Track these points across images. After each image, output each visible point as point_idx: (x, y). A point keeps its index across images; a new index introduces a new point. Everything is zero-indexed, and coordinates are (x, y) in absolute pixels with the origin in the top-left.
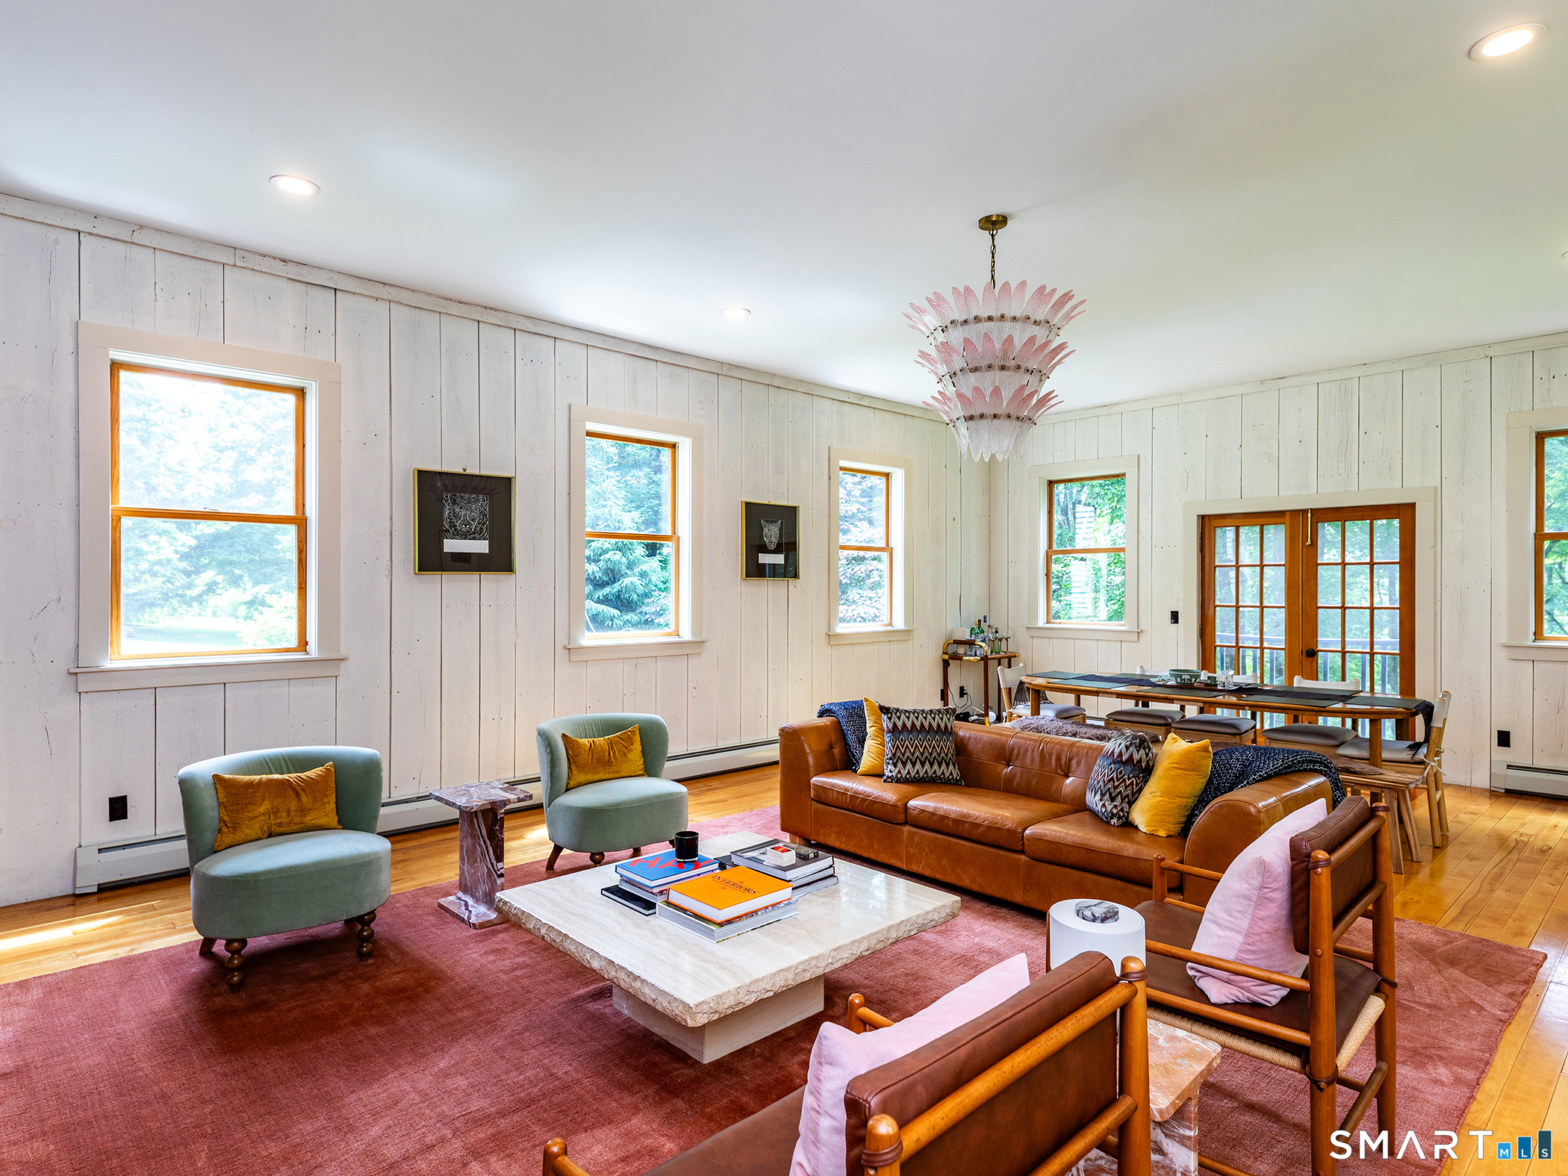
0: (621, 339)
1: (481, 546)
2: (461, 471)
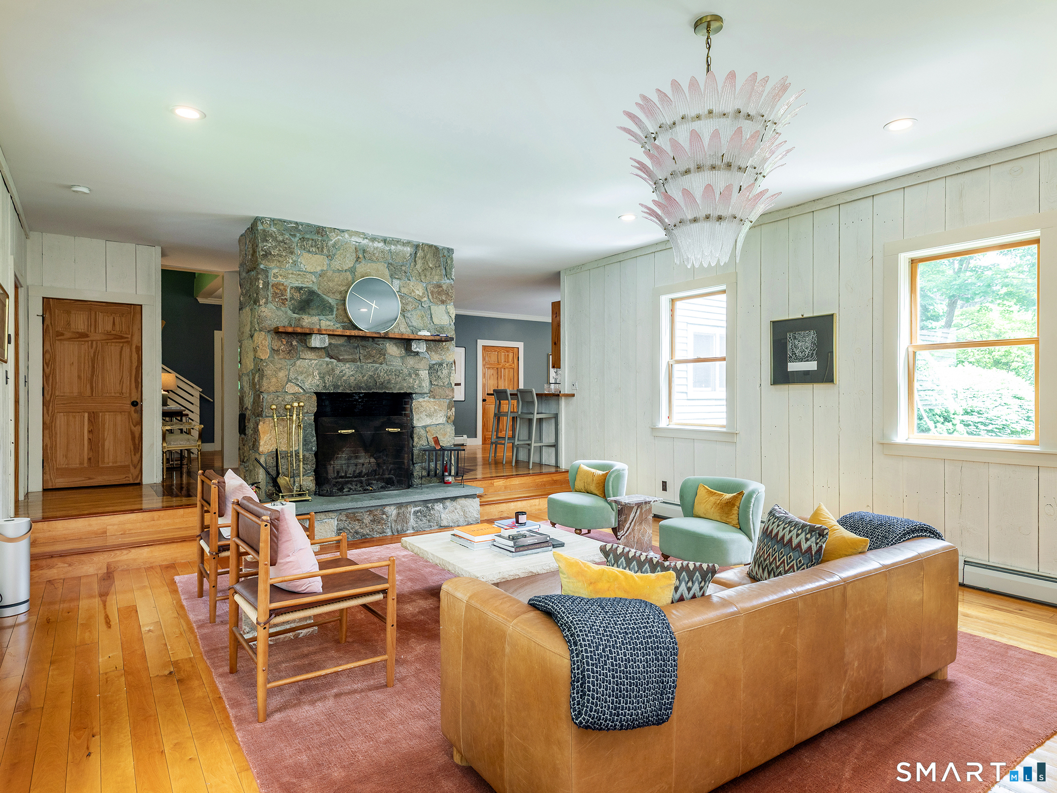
0: (937, 167)
1: (812, 366)
2: (801, 317)
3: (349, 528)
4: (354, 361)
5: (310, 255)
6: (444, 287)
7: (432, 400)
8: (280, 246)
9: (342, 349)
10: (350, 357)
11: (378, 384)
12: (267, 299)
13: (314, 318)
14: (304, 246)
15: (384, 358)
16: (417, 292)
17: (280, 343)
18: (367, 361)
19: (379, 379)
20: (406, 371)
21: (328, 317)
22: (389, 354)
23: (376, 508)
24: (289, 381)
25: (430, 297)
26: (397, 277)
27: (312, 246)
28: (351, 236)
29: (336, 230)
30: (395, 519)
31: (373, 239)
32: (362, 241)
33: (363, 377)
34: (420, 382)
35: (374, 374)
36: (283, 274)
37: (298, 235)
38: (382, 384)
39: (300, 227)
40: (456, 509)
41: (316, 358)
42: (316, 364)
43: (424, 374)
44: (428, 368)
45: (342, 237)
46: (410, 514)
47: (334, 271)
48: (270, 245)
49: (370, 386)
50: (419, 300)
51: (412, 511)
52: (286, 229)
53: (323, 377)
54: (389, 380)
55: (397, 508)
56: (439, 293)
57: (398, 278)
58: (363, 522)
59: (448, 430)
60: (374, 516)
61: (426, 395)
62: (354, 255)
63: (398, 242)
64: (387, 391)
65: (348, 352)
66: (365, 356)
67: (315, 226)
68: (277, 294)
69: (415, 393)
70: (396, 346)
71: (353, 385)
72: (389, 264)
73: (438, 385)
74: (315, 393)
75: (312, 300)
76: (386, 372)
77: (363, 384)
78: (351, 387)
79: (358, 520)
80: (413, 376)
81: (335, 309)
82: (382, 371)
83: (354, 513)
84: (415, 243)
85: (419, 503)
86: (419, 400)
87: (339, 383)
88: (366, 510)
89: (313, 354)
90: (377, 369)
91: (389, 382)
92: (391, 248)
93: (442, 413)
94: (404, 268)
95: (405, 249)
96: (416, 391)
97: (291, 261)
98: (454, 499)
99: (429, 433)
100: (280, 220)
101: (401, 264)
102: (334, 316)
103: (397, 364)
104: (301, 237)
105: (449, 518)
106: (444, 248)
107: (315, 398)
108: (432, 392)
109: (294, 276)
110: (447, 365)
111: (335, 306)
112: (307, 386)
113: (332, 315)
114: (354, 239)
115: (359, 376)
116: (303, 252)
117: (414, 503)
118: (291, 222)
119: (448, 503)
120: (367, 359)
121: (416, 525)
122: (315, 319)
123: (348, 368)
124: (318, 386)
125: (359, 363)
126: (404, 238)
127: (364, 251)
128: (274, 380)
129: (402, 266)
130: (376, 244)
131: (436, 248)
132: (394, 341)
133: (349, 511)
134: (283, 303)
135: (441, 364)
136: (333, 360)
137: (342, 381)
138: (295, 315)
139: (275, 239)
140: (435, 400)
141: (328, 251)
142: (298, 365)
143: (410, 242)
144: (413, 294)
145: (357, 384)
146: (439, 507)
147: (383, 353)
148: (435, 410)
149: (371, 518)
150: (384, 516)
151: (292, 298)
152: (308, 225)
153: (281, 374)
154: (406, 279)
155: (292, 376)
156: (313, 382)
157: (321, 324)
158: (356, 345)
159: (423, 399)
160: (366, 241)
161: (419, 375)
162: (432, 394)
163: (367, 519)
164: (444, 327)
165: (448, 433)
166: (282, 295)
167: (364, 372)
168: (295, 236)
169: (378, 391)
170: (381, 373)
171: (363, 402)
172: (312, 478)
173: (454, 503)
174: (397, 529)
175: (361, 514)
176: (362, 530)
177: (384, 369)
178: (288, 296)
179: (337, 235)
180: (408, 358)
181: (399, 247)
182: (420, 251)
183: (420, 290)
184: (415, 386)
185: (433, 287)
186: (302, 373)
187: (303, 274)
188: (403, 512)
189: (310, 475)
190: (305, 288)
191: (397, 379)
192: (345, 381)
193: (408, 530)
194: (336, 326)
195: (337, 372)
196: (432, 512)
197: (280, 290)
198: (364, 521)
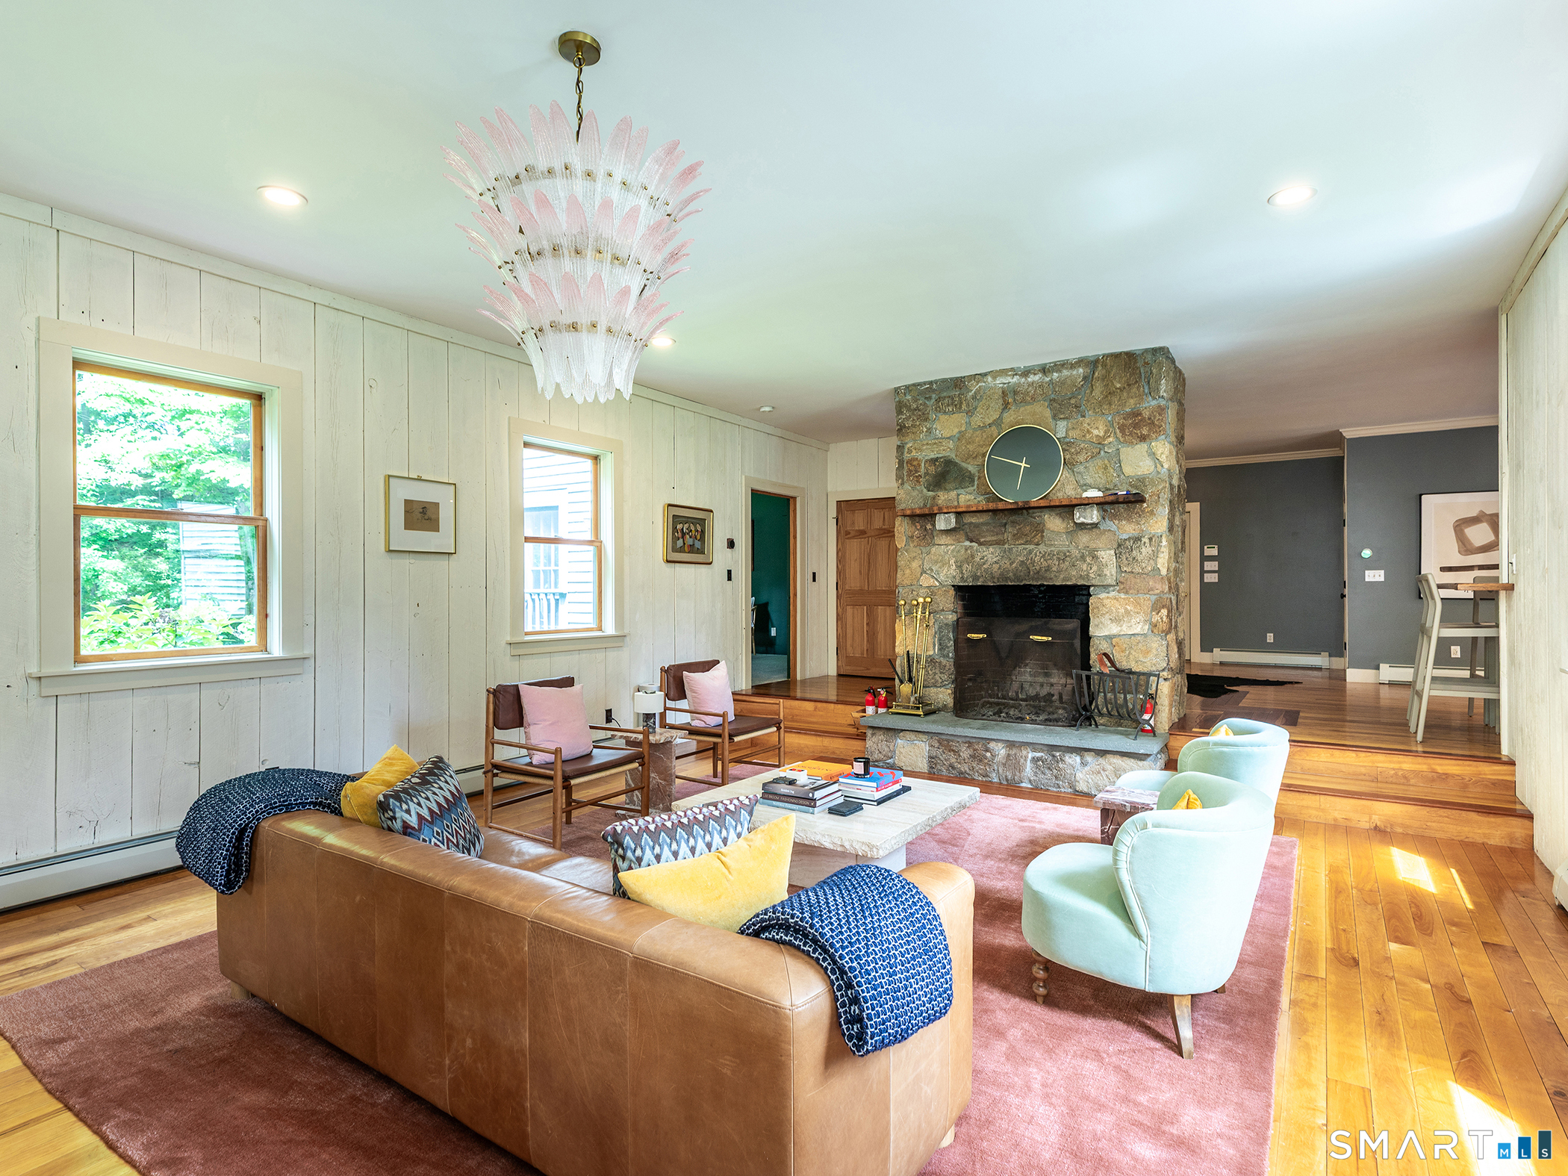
3: (942, 759)
4: (998, 543)
5: (947, 417)
6: (1146, 414)
7: (1123, 597)
8: (914, 415)
9: (984, 528)
10: (994, 538)
11: (1031, 573)
12: (903, 480)
13: (951, 493)
14: (939, 407)
15: (1042, 536)
16: (1096, 432)
17: (914, 527)
18: (1017, 542)
19: (1034, 566)
20: (1075, 553)
21: (967, 490)
22: (1049, 529)
23: (978, 740)
24: (923, 572)
25: (1119, 435)
26: (1062, 416)
27: (948, 405)
28: (994, 378)
29: (977, 376)
30: (1004, 762)
31: (1026, 373)
32: (1011, 380)
33: (1011, 564)
34: (1099, 569)
35: (1027, 559)
36: (917, 447)
37: (934, 396)
38: (1038, 572)
39: (934, 386)
40: (1104, 770)
41: (953, 542)
42: (953, 551)
43: (1107, 556)
44: (1115, 546)
45: (985, 382)
46: (1026, 760)
47: (975, 430)
48: (904, 417)
49: (1020, 576)
50: (1099, 444)
51: (1030, 755)
52: (921, 393)
53: (960, 566)
54: (1048, 566)
55: (1007, 747)
56: (1136, 426)
57: (1064, 418)
58: (960, 756)
59: (1155, 645)
60: (974, 750)
61: (1112, 588)
62: (1001, 401)
63: (1063, 365)
64: (1045, 583)
65: (993, 531)
66: (1014, 535)
67: (951, 379)
68: (911, 471)
69: (1093, 586)
70: (1060, 517)
71: (996, 575)
72: (1051, 400)
73: (1133, 573)
74: (953, 586)
75: (948, 472)
76: (1044, 556)
77: (1011, 574)
78: (993, 578)
79: (953, 750)
80: (1088, 560)
81: (976, 478)
82: (1038, 554)
83: (948, 741)
84: (1092, 359)
85: (1040, 747)
86: (1099, 596)
87: (979, 574)
88: (964, 740)
89: (949, 538)
90: (1030, 552)
91: (1048, 569)
92: (1053, 377)
93: (1141, 617)
94: (1073, 401)
95: (1075, 373)
96: (1094, 582)
97: (925, 430)
98: (1102, 753)
99: (1116, 647)
100: (914, 385)
101: (1070, 396)
102: (975, 487)
103: (1061, 543)
104: (937, 397)
105: (1090, 781)
106: (1146, 351)
107: (952, 592)
108: (1122, 583)
109: (928, 447)
110: (1150, 539)
111: (977, 474)
112: (942, 578)
113: (973, 486)
114: (1000, 381)
115: (1006, 564)
116: (939, 415)
117: (1034, 746)
118: (925, 383)
119: (1089, 758)
120: (1018, 539)
121: (1035, 778)
122: (953, 494)
123: (992, 553)
124: (954, 577)
125: (1006, 546)
126: (1073, 356)
127: (1015, 393)
128: (908, 571)
129: (1070, 398)
130: (1032, 378)
131: (1130, 356)
132: (1058, 510)
133: (944, 737)
134: (917, 481)
135: (1138, 539)
136: (974, 544)
137: (983, 570)
138: (931, 493)
139: (909, 409)
140: (1127, 596)
141: (968, 405)
142: (932, 552)
143: (1082, 361)
144: (1088, 437)
145: (1002, 574)
146: (1074, 760)
147: (1040, 529)
148: (1127, 612)
149: (970, 752)
150: (988, 754)
151: (926, 474)
152: (944, 381)
153: (915, 564)
154: (1079, 416)
155: (926, 566)
156: (949, 572)
157: (960, 500)
158: (1005, 521)
159: (1107, 595)
160: (1016, 379)
161: (1097, 558)
162: (1122, 587)
163: (965, 753)
164: (1144, 479)
165: (1154, 651)
166: (916, 472)
167: (1012, 557)
168: (930, 398)
169: (1031, 583)
170: (1036, 557)
171: (1045, 599)
172: (950, 692)
173: (1101, 760)
174: (1006, 776)
175: (957, 745)
176: (959, 766)
177: (1040, 552)
178: (922, 470)
179: (978, 383)
180: (1080, 532)
181: (1065, 373)
182: (1100, 368)
183: (1101, 427)
184: (1092, 575)
185: (1124, 418)
186: (936, 562)
187: (939, 441)
188: (1015, 754)
189: (948, 687)
190: (941, 458)
191: (1062, 566)
192: (986, 570)
193: (1022, 782)
194: (978, 499)
195: (977, 559)
196: (1061, 765)
197: (914, 466)
198: (961, 754)
